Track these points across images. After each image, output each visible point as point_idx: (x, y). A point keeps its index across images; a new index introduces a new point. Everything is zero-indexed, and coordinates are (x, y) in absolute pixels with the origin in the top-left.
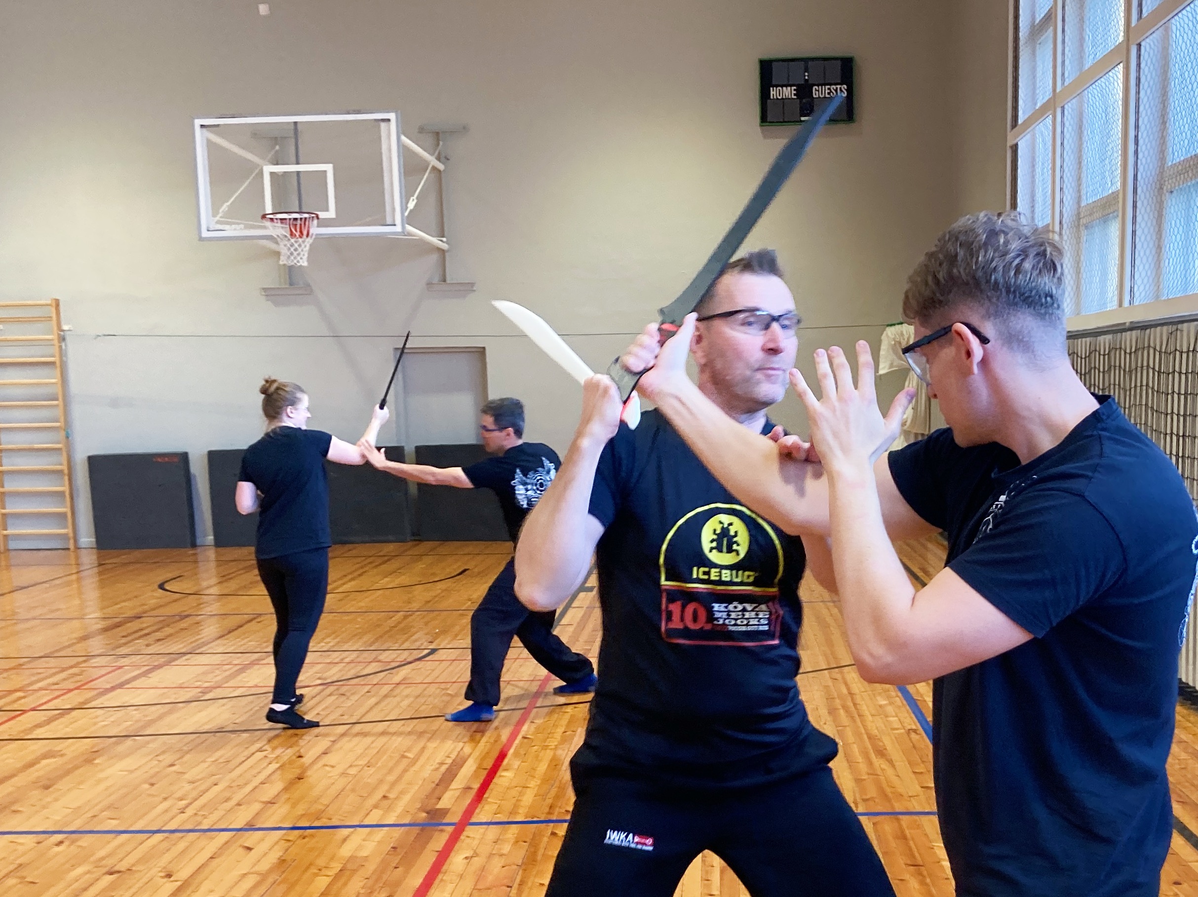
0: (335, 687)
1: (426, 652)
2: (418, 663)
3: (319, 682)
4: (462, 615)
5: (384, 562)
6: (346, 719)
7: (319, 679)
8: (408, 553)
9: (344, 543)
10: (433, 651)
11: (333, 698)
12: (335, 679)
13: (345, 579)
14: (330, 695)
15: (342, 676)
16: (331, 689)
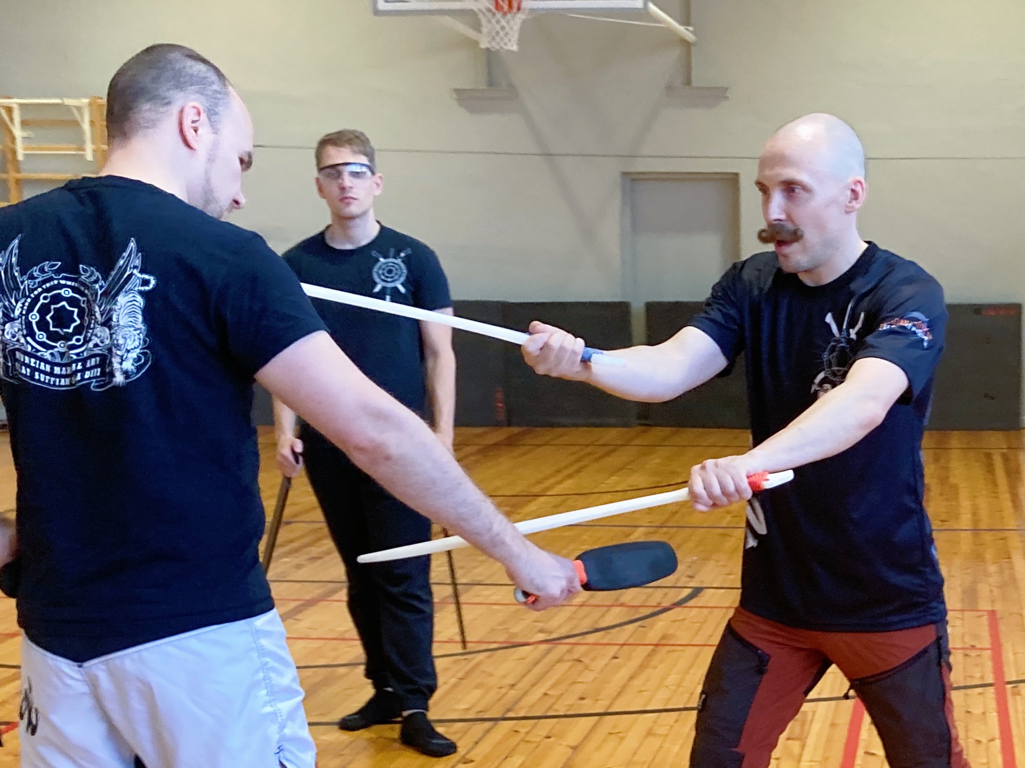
0: (567, 647)
1: (687, 592)
2: (678, 610)
3: (541, 637)
4: (724, 535)
5: (608, 454)
6: (587, 706)
7: (541, 631)
8: (635, 442)
9: (552, 425)
10: (697, 592)
11: (565, 666)
12: (563, 632)
13: (559, 477)
14: (560, 660)
15: (574, 628)
16: (561, 649)
